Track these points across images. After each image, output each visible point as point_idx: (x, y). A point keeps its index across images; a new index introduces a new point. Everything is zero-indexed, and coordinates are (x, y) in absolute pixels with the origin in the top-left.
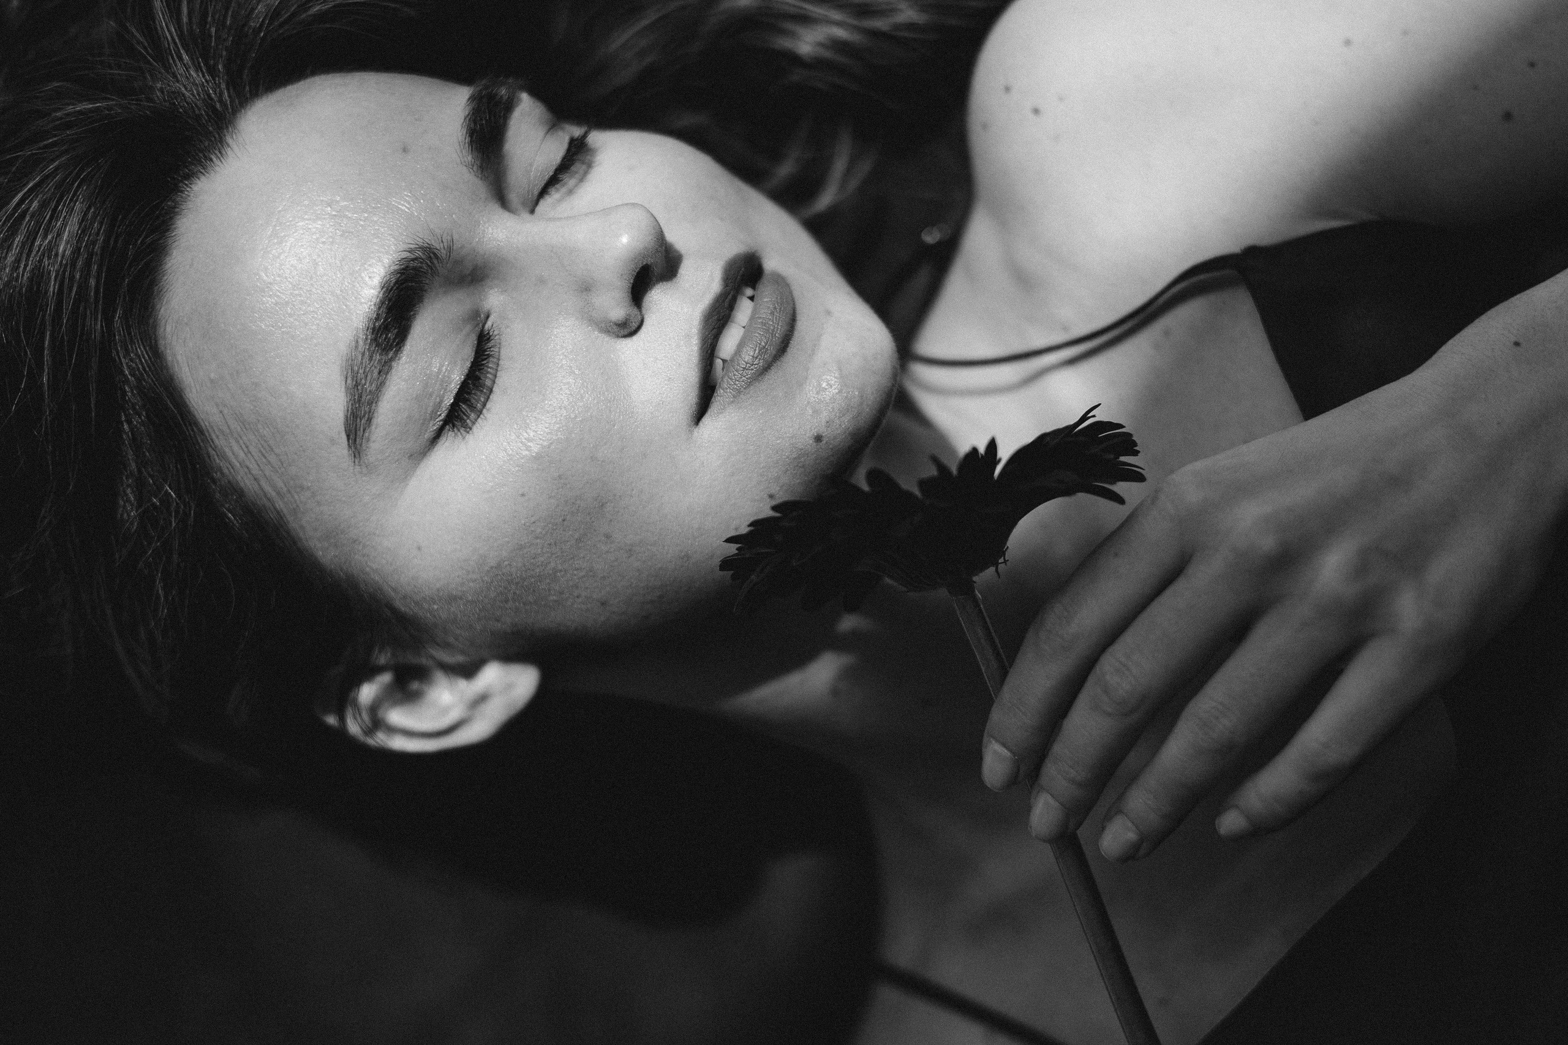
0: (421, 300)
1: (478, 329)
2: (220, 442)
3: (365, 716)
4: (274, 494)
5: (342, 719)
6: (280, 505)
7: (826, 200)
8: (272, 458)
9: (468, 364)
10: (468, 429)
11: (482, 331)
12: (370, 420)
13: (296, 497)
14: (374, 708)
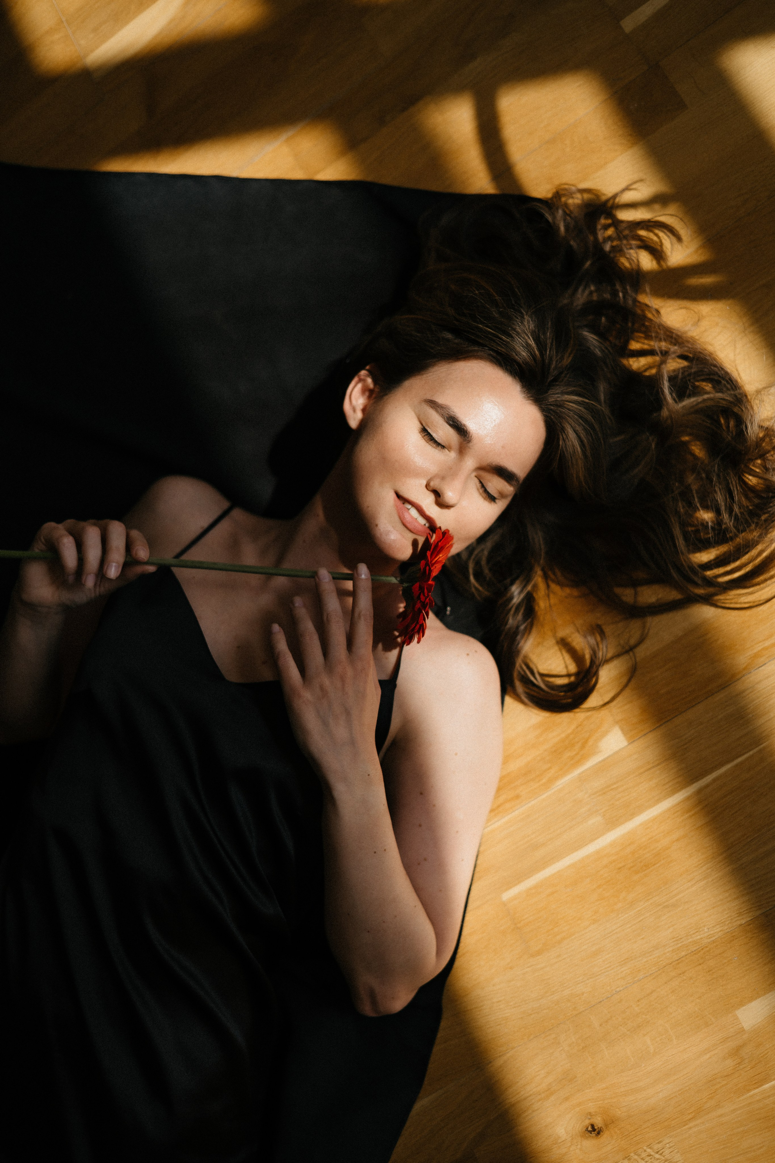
1: (446, 447)
9: (436, 439)
10: (420, 432)
11: (445, 448)
12: (432, 407)
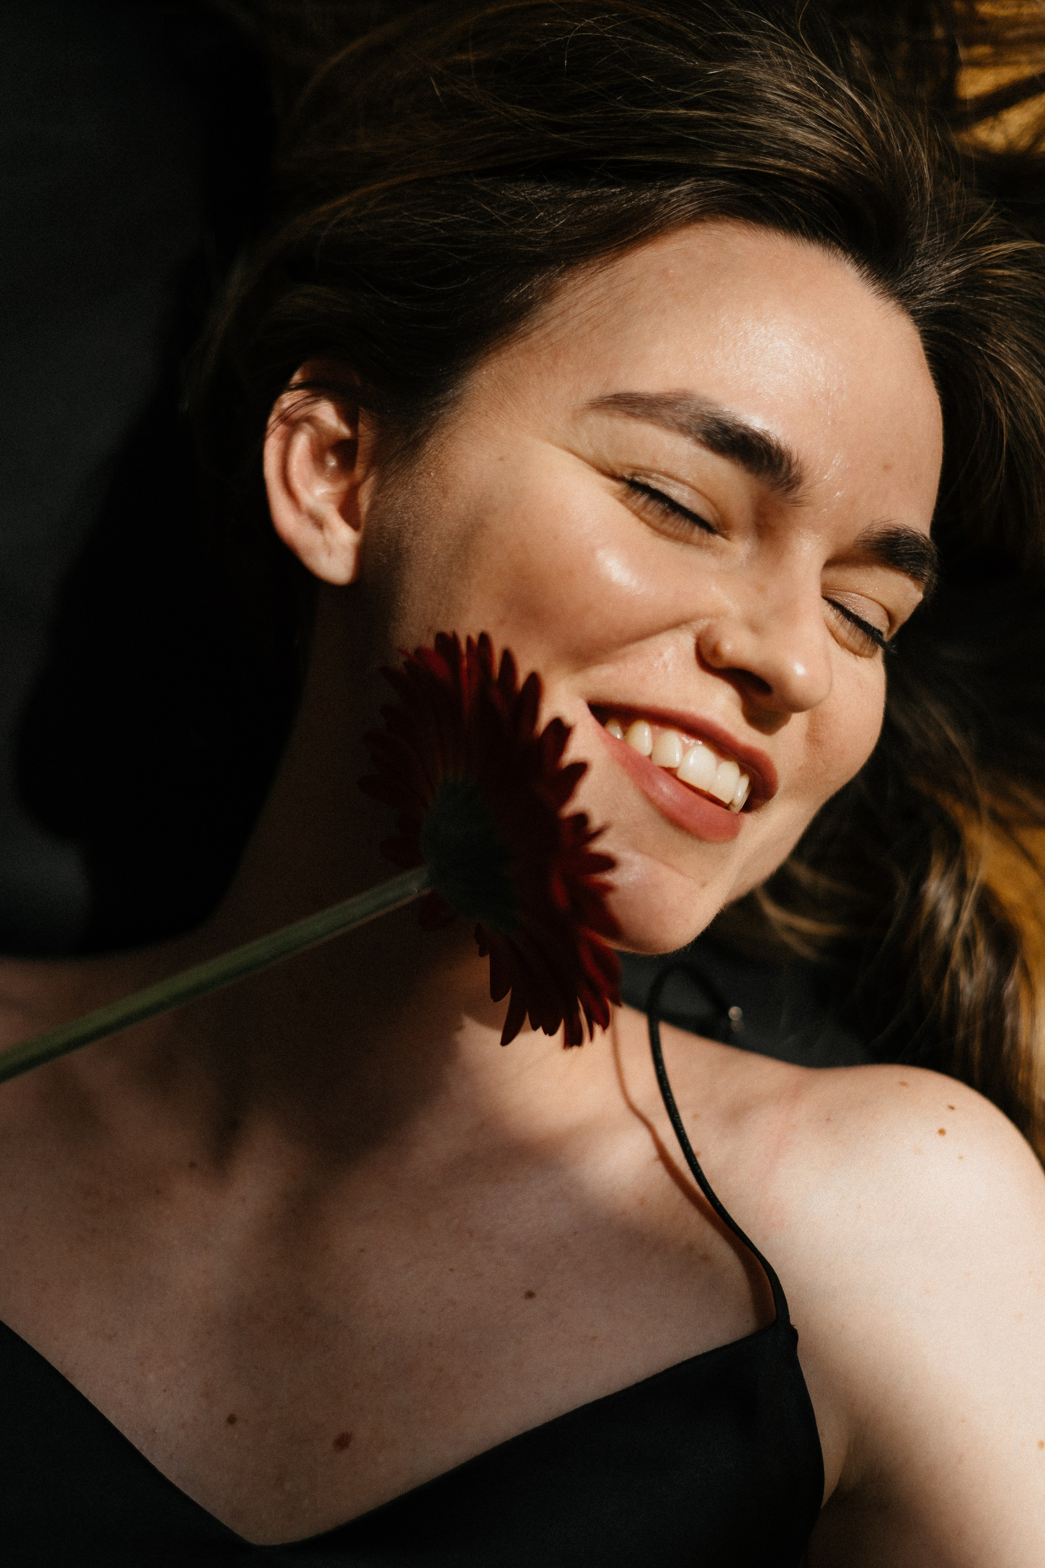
0: (750, 470)
2: (601, 278)
3: (302, 412)
4: (548, 330)
5: (299, 387)
6: (536, 336)
7: (772, 911)
8: (587, 328)
9: (686, 506)
12: (631, 416)
13: (546, 351)
14: (310, 420)
